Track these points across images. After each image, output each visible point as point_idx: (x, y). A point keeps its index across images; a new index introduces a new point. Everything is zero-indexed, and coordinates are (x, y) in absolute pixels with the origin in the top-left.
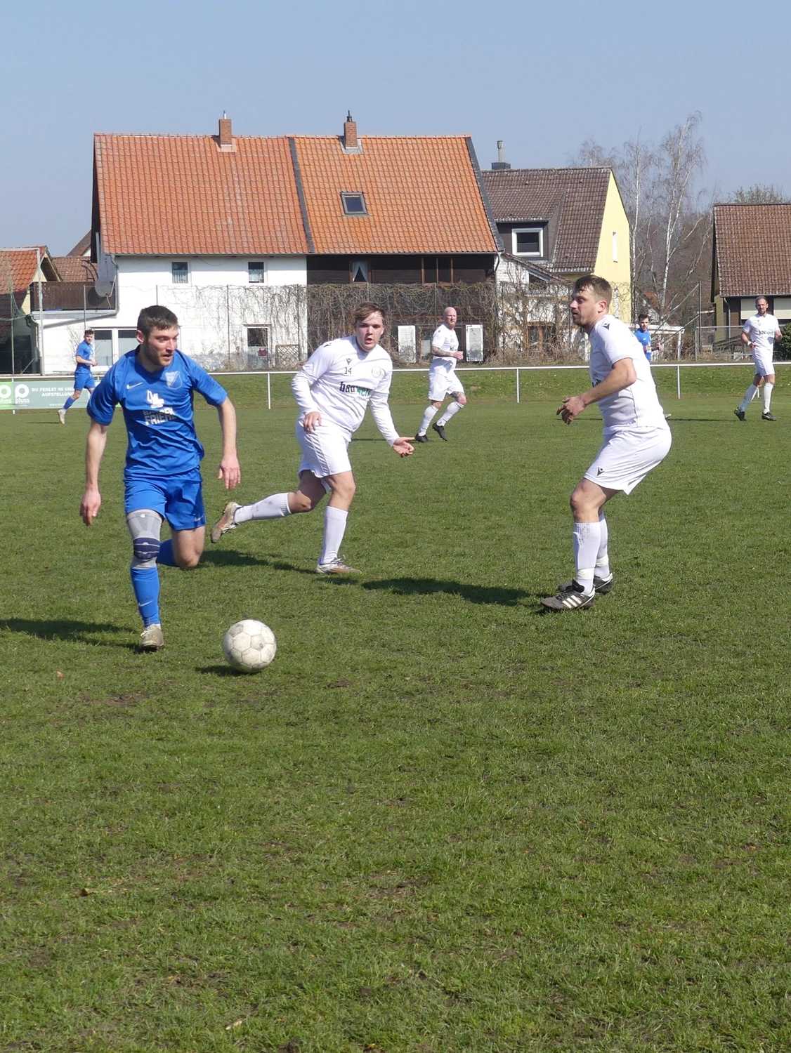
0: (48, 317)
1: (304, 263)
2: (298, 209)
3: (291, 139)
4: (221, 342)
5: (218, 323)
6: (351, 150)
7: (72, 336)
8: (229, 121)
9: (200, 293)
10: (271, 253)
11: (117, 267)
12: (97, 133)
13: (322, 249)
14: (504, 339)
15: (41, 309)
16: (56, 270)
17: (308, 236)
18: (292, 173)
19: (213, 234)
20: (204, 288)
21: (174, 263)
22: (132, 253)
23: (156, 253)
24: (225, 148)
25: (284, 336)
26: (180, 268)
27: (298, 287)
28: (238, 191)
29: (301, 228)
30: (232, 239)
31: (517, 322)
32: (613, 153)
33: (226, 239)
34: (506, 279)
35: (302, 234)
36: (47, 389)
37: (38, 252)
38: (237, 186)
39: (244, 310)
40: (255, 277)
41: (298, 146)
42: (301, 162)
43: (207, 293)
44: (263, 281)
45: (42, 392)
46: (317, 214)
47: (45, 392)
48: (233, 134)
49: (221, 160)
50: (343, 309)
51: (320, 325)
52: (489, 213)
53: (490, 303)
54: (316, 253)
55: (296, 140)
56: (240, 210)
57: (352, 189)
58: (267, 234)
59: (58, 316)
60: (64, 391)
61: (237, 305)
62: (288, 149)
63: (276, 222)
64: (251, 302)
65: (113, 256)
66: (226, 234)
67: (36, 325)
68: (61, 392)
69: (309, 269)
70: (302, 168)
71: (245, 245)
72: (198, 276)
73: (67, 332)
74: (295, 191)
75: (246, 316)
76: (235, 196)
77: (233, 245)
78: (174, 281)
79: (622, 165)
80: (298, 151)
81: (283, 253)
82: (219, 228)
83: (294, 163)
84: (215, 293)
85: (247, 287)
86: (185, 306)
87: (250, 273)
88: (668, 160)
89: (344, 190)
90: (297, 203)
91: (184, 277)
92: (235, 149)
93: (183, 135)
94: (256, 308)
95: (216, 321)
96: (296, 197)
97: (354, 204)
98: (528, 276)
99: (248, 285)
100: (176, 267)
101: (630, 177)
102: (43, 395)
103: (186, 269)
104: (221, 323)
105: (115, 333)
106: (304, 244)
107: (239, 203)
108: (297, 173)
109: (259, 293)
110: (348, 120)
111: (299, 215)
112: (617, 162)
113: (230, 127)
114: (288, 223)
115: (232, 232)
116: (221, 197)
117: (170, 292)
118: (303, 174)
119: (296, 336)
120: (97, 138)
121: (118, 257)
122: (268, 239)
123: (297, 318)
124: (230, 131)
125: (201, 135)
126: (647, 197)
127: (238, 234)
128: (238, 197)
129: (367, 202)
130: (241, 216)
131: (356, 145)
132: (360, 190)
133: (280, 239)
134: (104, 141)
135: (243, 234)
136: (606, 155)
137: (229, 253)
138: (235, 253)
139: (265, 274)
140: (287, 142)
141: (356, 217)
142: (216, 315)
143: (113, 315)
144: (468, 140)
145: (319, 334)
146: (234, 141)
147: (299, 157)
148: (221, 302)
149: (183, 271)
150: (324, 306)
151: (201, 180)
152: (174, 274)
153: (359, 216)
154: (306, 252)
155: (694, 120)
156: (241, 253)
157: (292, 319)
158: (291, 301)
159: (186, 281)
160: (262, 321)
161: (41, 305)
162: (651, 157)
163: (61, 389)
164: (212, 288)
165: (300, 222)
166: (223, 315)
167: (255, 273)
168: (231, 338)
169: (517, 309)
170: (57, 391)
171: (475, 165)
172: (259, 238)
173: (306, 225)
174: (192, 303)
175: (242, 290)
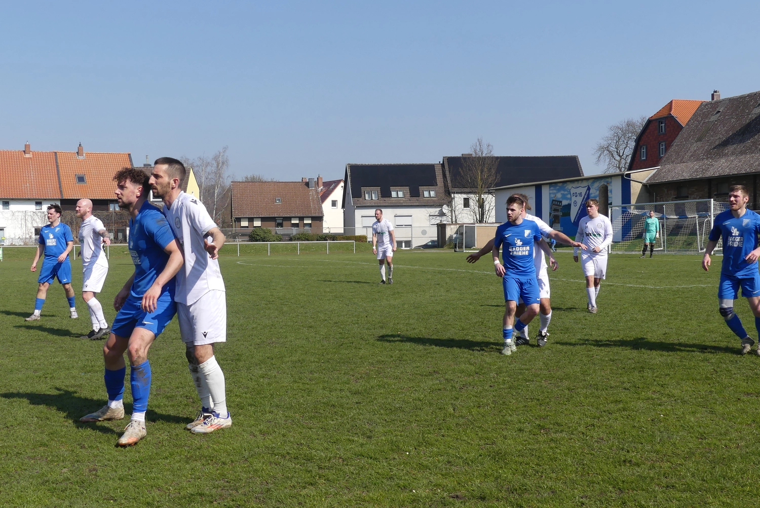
2: (57, 181)
3: (56, 153)
4: (22, 234)
5: (21, 226)
6: (81, 158)
8: (29, 145)
9: (13, 214)
10: (45, 198)
13: (66, 197)
17: (61, 192)
18: (55, 166)
19: (21, 190)
20: (15, 212)
21: (3, 202)
24: (27, 156)
26: (6, 204)
28: (32, 173)
29: (58, 188)
30: (29, 192)
32: (193, 161)
33: (26, 192)
35: (59, 191)
38: (32, 171)
39: (33, 221)
40: (38, 207)
41: (58, 156)
42: (59, 162)
43: (16, 214)
44: (41, 209)
46: (65, 183)
49: (25, 160)
54: (64, 198)
55: (58, 153)
56: (33, 180)
57: (80, 173)
58: (44, 190)
61: (29, 219)
62: (54, 157)
63: (48, 186)
64: (36, 217)
66: (26, 190)
70: (59, 164)
71: (34, 195)
72: (13, 207)
74: (56, 173)
75: (33, 223)
77: (29, 195)
78: (3, 209)
79: (197, 166)
80: (58, 158)
81: (50, 198)
82: (23, 188)
83: (56, 162)
84: (20, 214)
86: (7, 219)
87: (36, 206)
88: (215, 165)
89: (77, 174)
90: (57, 178)
91: (7, 207)
92: (31, 156)
93: (9, 150)
94: (38, 220)
96: (57, 176)
97: (81, 179)
99: (35, 211)
101: (200, 171)
103: (8, 204)
104: (23, 226)
106: (59, 195)
107: (32, 178)
108: (57, 166)
109: (39, 214)
110: (79, 146)
111: (57, 183)
112: (195, 165)
113: (30, 147)
114: (53, 186)
115: (28, 189)
116: (24, 175)
117: (1, 213)
118: (60, 166)
122: (44, 192)
124: (30, 149)
125: (17, 150)
126: (207, 179)
127: (31, 190)
128: (32, 176)
129: (86, 178)
130: (33, 183)
131: (83, 156)
132: (83, 173)
133: (49, 193)
135: (34, 190)
136: (190, 162)
137: (27, 198)
138: (30, 198)
139: (42, 206)
140: (54, 154)
141: (82, 184)
142: (20, 223)
144: (129, 155)
146: (31, 153)
147: (58, 160)
148: (23, 217)
150: (67, 219)
151: (16, 168)
152: (3, 206)
154: (60, 198)
155: (225, 149)
156: (32, 198)
159: (8, 209)
160: (40, 225)
162: (209, 163)
164: (19, 212)
165: (58, 186)
166: (23, 223)
168: (27, 232)
172: (40, 192)
173: (60, 187)
174: (10, 218)
175: (32, 213)
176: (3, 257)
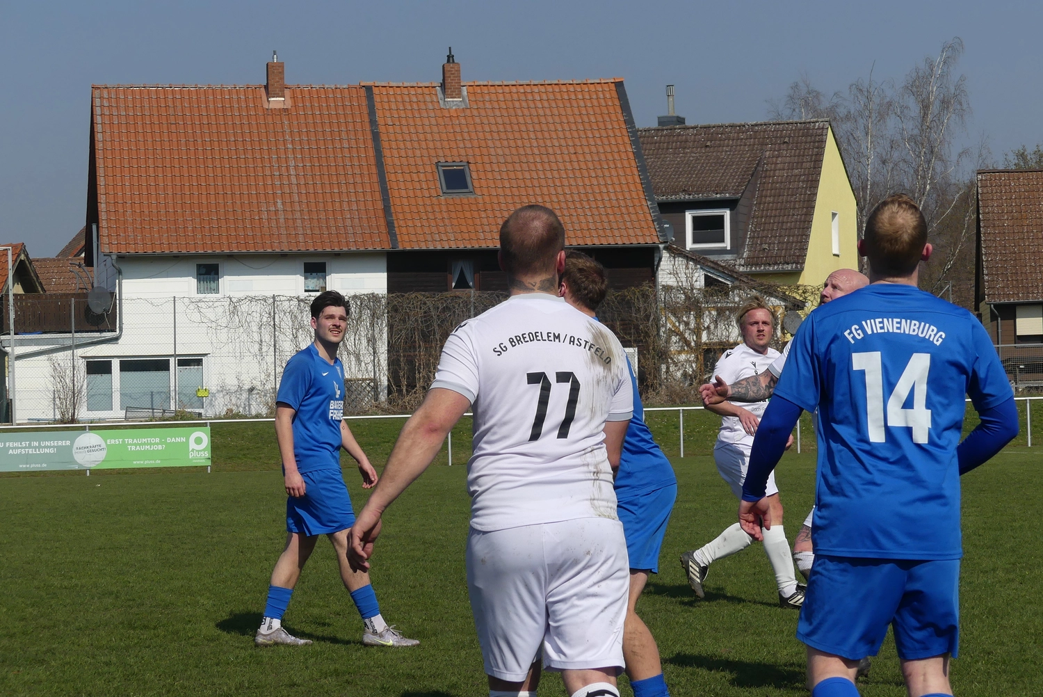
0: (22, 343)
1: (384, 264)
3: (369, 89)
4: (263, 376)
5: (260, 349)
6: (454, 102)
7: (55, 369)
8: (281, 65)
9: (235, 307)
10: (336, 249)
11: (120, 272)
12: (97, 84)
13: (408, 242)
14: (668, 368)
15: (12, 332)
16: (37, 277)
17: (390, 225)
18: (369, 136)
19: (256, 224)
20: (240, 300)
21: (199, 266)
22: (141, 252)
23: (175, 251)
24: (276, 102)
25: (353, 366)
26: (208, 273)
27: (374, 298)
28: (292, 163)
29: (381, 214)
30: (283, 231)
31: (687, 343)
32: (835, 100)
33: (275, 231)
34: (671, 282)
35: (382, 222)
36: (16, 444)
37: (10, 253)
38: (290, 156)
39: (297, 330)
40: (314, 283)
41: (377, 99)
42: (380, 121)
43: (244, 307)
45: (9, 448)
46: (403, 193)
47: (13, 448)
48: (287, 82)
49: (269, 119)
50: (437, 328)
51: (405, 350)
52: (649, 189)
53: (647, 317)
54: (401, 248)
55: (376, 91)
56: (294, 189)
57: (453, 156)
58: (332, 223)
59: (36, 342)
60: (40, 447)
61: (286, 324)
62: (364, 102)
63: (345, 206)
65: (114, 257)
66: (273, 224)
67: (6, 354)
68: (35, 448)
69: (390, 271)
70: (382, 129)
71: (301, 239)
72: (233, 284)
73: (48, 363)
74: (372, 161)
75: (300, 339)
76: (288, 170)
77: (284, 239)
78: (199, 291)
79: (848, 117)
80: (378, 106)
81: (353, 249)
82: (265, 216)
83: (373, 122)
84: (257, 307)
85: (302, 297)
86: (214, 325)
87: (306, 278)
88: (914, 109)
89: (442, 160)
90: (374, 178)
91: (213, 285)
92: (289, 104)
93: (217, 85)
95: (257, 346)
96: (374, 170)
97: (456, 179)
98: (702, 279)
99: (304, 295)
100: (203, 271)
101: (859, 134)
102: (11, 452)
103: (217, 273)
104: (264, 349)
105: (116, 365)
106: (385, 237)
107: (294, 180)
108: (376, 136)
110: (448, 61)
111: (378, 196)
112: (842, 112)
113: (282, 72)
114: (362, 205)
115: (282, 221)
116: (268, 173)
117: (192, 306)
118: (383, 137)
119: (370, 367)
120: (97, 93)
121: (121, 258)
122: (333, 230)
123: (372, 341)
124: (282, 79)
125: (241, 85)
126: (884, 162)
127: (290, 223)
128: (293, 172)
129: (473, 176)
130: (295, 197)
131: (459, 95)
132: (464, 159)
133: (350, 230)
134: (106, 96)
135: (298, 222)
136: (825, 104)
137: (278, 250)
138: (286, 250)
139: (328, 278)
140: (363, 92)
141: (459, 197)
142: (256, 337)
143: (115, 340)
144: (619, 85)
145: (402, 364)
146: (287, 92)
147: (379, 114)
148: (265, 319)
149: (211, 276)
150: (410, 324)
152: (199, 281)
153: (461, 196)
154: (387, 247)
155: (952, 50)
156: (295, 250)
157: (364, 341)
158: (364, 317)
159: (217, 290)
161: (12, 327)
162: (890, 104)
163: (36, 444)
164: (252, 299)
165: (380, 205)
166: (267, 338)
167: (314, 278)
169: (687, 324)
170: (30, 447)
171: (629, 121)
172: (320, 228)
173: (387, 210)
174: (223, 322)
175: (295, 302)
176: (212, 459)
